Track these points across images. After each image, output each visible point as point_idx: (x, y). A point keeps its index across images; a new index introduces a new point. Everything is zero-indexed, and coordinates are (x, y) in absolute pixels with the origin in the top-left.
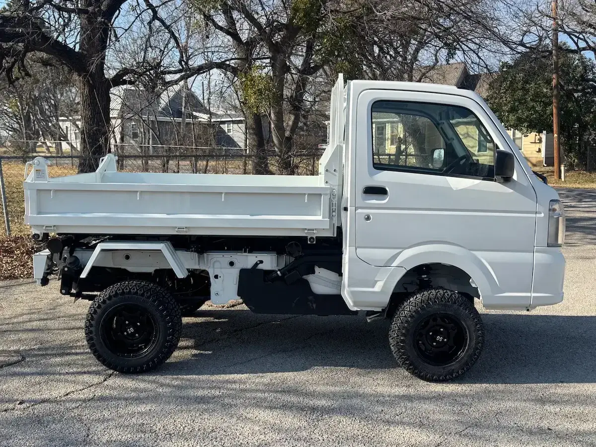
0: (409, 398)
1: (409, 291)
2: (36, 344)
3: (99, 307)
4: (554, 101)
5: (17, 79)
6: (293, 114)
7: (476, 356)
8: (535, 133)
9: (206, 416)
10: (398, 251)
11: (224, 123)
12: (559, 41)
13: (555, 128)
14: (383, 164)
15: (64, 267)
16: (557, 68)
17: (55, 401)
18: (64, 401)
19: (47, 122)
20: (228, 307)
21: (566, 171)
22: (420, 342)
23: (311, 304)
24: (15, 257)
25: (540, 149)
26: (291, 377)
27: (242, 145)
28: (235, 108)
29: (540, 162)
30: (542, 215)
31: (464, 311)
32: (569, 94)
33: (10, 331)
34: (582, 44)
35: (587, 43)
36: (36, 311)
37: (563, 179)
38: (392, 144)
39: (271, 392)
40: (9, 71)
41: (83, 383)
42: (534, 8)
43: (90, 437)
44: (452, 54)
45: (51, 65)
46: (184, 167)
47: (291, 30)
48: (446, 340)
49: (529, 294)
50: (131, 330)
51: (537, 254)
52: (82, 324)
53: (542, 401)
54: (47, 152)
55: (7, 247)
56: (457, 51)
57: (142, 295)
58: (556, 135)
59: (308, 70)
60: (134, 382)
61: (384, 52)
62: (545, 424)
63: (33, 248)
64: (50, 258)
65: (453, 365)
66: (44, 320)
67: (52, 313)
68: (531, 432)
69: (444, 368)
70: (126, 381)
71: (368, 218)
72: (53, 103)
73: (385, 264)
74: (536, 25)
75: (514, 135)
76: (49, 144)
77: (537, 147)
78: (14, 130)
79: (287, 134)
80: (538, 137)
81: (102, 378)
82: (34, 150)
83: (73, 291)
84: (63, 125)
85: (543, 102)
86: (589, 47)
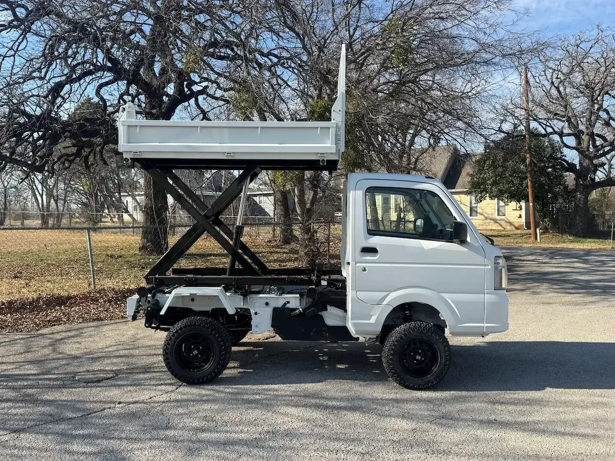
0: (397, 401)
1: (395, 323)
2: (124, 366)
3: (173, 335)
4: (528, 175)
5: (92, 165)
6: (313, 190)
7: (445, 371)
8: (515, 202)
9: (250, 411)
10: (388, 293)
11: (256, 195)
12: (531, 127)
13: (530, 198)
15: (148, 308)
16: (530, 148)
17: (143, 402)
18: (149, 403)
19: (111, 198)
20: (263, 340)
21: (541, 234)
22: (405, 361)
23: (324, 333)
24: (100, 304)
25: (520, 215)
26: (311, 387)
27: (272, 214)
28: (266, 184)
29: (522, 226)
30: (490, 267)
31: (435, 337)
32: (543, 171)
33: (104, 357)
34: (549, 130)
35: (553, 129)
36: (121, 343)
37: (539, 240)
38: (395, 211)
39: (297, 396)
40: (87, 158)
41: (161, 390)
42: (509, 102)
43: (170, 424)
48: (423, 359)
49: (483, 325)
50: (196, 352)
51: (487, 295)
52: (161, 351)
53: (493, 403)
54: (111, 222)
55: (93, 297)
56: (441, 141)
57: (204, 326)
58: (531, 204)
61: (386, 140)
62: (492, 417)
63: (112, 298)
64: (139, 301)
65: (429, 377)
66: (127, 349)
67: (134, 344)
68: (482, 422)
69: (422, 380)
70: (192, 389)
71: (364, 270)
72: (117, 182)
73: (377, 303)
74: (511, 115)
75: (498, 204)
76: (112, 216)
77: (518, 213)
78: (84, 204)
79: (308, 206)
80: (518, 205)
81: (174, 387)
82: (101, 220)
83: (153, 325)
84: (124, 200)
85: (520, 177)
86: (555, 132)
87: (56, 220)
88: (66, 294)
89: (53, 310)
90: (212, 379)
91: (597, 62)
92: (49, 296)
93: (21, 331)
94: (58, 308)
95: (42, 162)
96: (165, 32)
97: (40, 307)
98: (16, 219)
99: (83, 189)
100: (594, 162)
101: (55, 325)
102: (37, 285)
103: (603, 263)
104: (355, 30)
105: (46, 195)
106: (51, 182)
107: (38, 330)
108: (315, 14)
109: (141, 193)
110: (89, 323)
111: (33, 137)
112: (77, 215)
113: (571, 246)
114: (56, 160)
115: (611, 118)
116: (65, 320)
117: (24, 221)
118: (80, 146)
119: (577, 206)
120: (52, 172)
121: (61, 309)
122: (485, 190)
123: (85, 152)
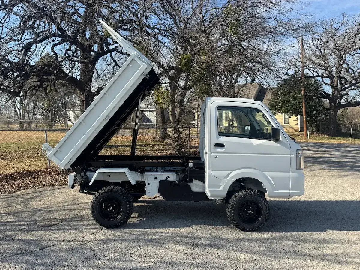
1: (235, 190)
2: (67, 216)
3: (97, 198)
4: (303, 100)
5: (49, 92)
6: (180, 108)
7: (266, 220)
8: (295, 116)
9: (146, 246)
10: (231, 172)
11: (145, 111)
12: (305, 73)
13: (304, 113)
14: (223, 133)
15: (81, 180)
16: (304, 85)
19: (61, 112)
20: (152, 199)
21: (310, 134)
22: (241, 214)
23: (191, 196)
24: (52, 176)
27: (155, 122)
28: (151, 104)
29: (298, 129)
30: (294, 156)
31: (260, 199)
32: (311, 98)
34: (315, 74)
35: (318, 73)
36: (65, 201)
37: (309, 138)
38: (226, 121)
40: (46, 88)
41: (90, 232)
42: (292, 58)
43: (96, 255)
44: (253, 81)
45: (66, 86)
46: (127, 133)
47: (179, 71)
48: (252, 212)
49: (289, 191)
50: (111, 208)
51: (292, 173)
52: (89, 207)
54: (60, 126)
55: (49, 171)
56: (256, 79)
57: (117, 192)
58: (304, 117)
59: (186, 88)
60: (113, 232)
61: (221, 79)
62: (297, 250)
63: (60, 172)
64: (76, 176)
65: (256, 224)
69: (252, 225)
70: (109, 232)
71: (216, 157)
72: (64, 103)
73: (225, 178)
74: (294, 65)
75: (285, 117)
76: (61, 122)
77: (296, 122)
78: (45, 115)
79: (177, 117)
80: (296, 118)
81: (98, 230)
82: (54, 125)
83: (85, 191)
84: (68, 113)
85: (298, 101)
86: (319, 76)
87: (28, 124)
88: (32, 170)
89: (24, 180)
90: (121, 225)
91: (343, 35)
92: (22, 171)
93: (4, 193)
94: (27, 178)
95: (18, 90)
96: (93, 13)
97: (16, 178)
98: (5, 124)
99: (44, 106)
100: (341, 93)
101: (25, 189)
102: (15, 164)
103: (349, 151)
104: (206, 13)
105: (22, 110)
106: (25, 102)
107: (14, 192)
108: (182, 3)
109: (78, 109)
110: (46, 188)
111: (14, 75)
112: (41, 122)
113: (327, 141)
114: (28, 89)
115: (350, 68)
116: (31, 186)
117: (10, 125)
118: (42, 81)
119: (330, 118)
120: (25, 96)
121: (29, 179)
122: (278, 109)
123: (45, 85)
